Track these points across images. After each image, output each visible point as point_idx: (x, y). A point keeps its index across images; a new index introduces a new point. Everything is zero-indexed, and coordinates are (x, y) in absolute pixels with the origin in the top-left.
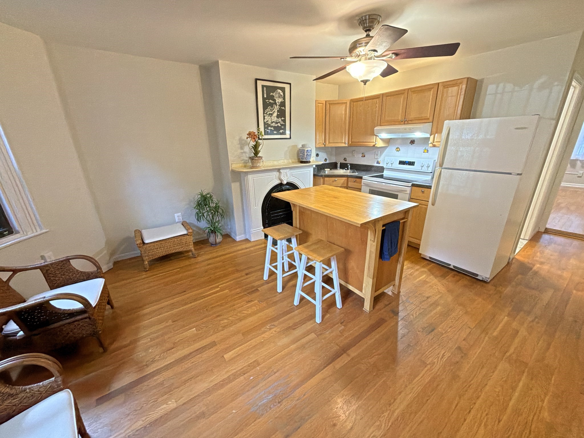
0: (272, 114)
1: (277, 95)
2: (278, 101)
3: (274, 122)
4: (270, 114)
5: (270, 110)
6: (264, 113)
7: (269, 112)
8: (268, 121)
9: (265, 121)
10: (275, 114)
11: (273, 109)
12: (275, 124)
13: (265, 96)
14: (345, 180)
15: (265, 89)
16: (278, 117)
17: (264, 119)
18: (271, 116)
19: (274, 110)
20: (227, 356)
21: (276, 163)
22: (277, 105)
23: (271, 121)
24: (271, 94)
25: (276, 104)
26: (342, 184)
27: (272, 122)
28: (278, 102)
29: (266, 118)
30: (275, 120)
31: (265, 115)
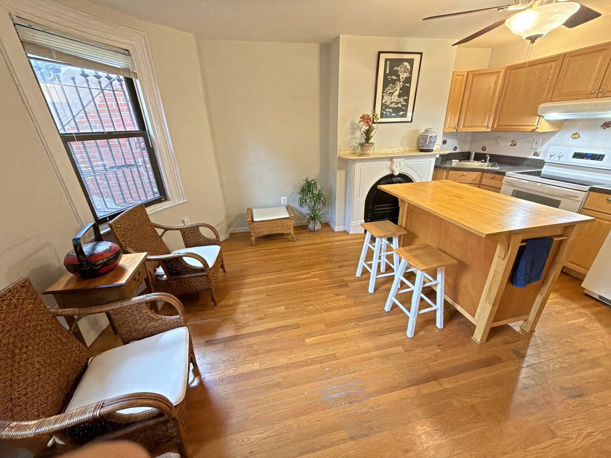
0: (392, 93)
1: (403, 69)
2: (403, 76)
3: (393, 102)
4: (390, 93)
5: (392, 88)
6: (383, 93)
7: (389, 91)
8: (386, 102)
9: (384, 101)
10: (397, 93)
11: (395, 87)
12: (395, 105)
13: (388, 72)
14: (478, 175)
15: (388, 62)
16: (399, 96)
17: (382, 99)
18: (391, 96)
19: (396, 88)
20: (308, 341)
21: (389, 151)
22: (400, 82)
23: (390, 102)
24: (396, 68)
25: (399, 80)
26: (474, 180)
27: (391, 103)
28: (402, 78)
29: (384, 97)
30: (395, 100)
31: (384, 94)
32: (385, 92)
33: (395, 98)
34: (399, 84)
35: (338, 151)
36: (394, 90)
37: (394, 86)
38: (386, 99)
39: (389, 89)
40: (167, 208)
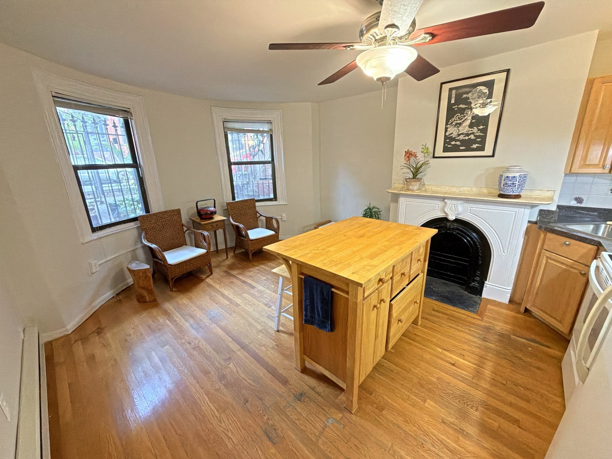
0: (460, 124)
1: (475, 95)
2: (476, 103)
3: (462, 134)
4: (457, 124)
5: (459, 118)
6: (447, 124)
7: (455, 122)
8: (452, 134)
9: (447, 134)
10: (468, 122)
11: (464, 117)
12: (465, 136)
13: (453, 102)
15: (454, 91)
16: (471, 126)
17: (446, 131)
18: (458, 127)
19: (466, 118)
22: (472, 110)
23: (457, 134)
24: (465, 96)
27: (459, 135)
29: (449, 130)
30: (465, 131)
31: (448, 126)
32: (449, 123)
33: (465, 128)
34: (470, 112)
35: (393, 184)
36: (463, 120)
37: (462, 115)
38: (451, 131)
39: (455, 119)
40: (272, 205)
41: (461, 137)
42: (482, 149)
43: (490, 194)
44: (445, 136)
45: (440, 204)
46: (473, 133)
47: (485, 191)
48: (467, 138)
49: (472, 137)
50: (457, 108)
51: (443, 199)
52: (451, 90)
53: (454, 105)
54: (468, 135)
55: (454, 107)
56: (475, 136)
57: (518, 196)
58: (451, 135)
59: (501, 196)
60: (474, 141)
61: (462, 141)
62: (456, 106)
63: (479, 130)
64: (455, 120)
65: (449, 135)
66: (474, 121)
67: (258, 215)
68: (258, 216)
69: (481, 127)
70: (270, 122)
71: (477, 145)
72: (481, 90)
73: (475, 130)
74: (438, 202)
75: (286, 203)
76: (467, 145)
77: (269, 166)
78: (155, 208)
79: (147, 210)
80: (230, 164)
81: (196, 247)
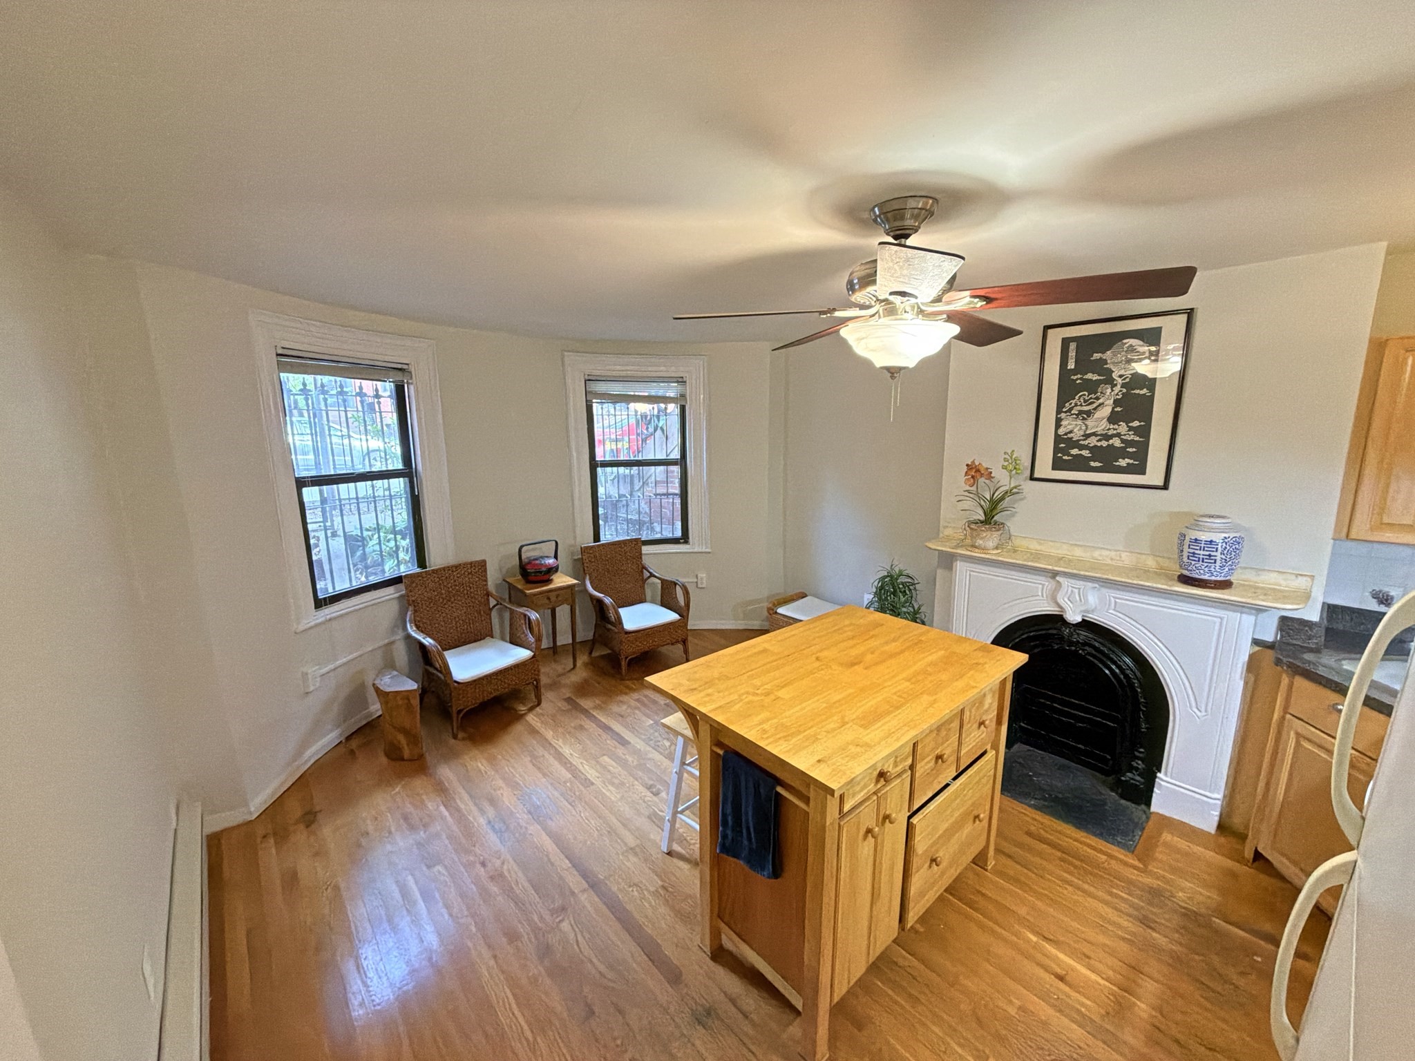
0: (1089, 413)
1: (1121, 356)
2: (1122, 372)
3: (1094, 434)
4: (1081, 412)
5: (1085, 401)
6: (1059, 411)
7: (1079, 408)
9: (1061, 431)
10: (1106, 411)
11: (1098, 399)
13: (1071, 365)
15: (1073, 346)
16: (1113, 418)
17: (1058, 425)
18: (1084, 419)
19: (1101, 401)
24: (1097, 356)
25: (1110, 382)
27: (1087, 436)
28: (1120, 376)
29: (1063, 423)
30: (1099, 430)
31: (1063, 415)
32: (1064, 410)
33: (1099, 421)
34: (1109, 390)
35: (941, 529)
36: (1095, 405)
37: (1093, 396)
38: (1070, 427)
39: (1078, 402)
40: (681, 553)
41: (1093, 441)
42: (1141, 470)
43: (1162, 573)
44: (1057, 436)
45: (1048, 584)
46: (1118, 435)
47: (1151, 563)
48: (1104, 444)
49: (1116, 442)
50: (1081, 379)
51: (1054, 574)
52: (1066, 342)
53: (1074, 372)
54: (1107, 437)
55: (1075, 377)
56: (1123, 441)
57: (1225, 585)
58: (1069, 436)
59: (1186, 580)
60: (1122, 453)
61: (1093, 449)
62: (1079, 376)
63: (1131, 429)
64: (1076, 405)
65: (1066, 434)
66: (1119, 409)
67: (646, 574)
68: (645, 577)
69: (1136, 424)
70: (681, 381)
71: (1127, 460)
72: (1131, 346)
73: (1122, 428)
74: (1043, 578)
75: (708, 550)
76: (1106, 459)
77: (676, 469)
78: (438, 557)
79: (421, 561)
80: (594, 465)
81: (511, 643)
